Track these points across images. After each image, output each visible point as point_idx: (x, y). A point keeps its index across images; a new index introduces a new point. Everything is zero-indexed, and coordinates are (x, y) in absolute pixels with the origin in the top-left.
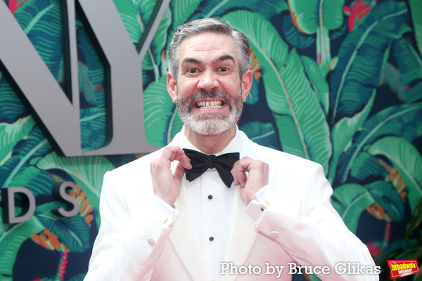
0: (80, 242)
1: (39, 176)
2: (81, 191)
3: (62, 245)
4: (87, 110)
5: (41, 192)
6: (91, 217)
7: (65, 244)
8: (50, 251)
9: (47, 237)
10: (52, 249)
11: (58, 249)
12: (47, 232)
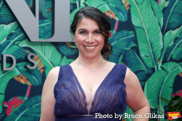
0: (37, 81)
1: (19, 50)
2: (39, 58)
3: (29, 82)
4: (43, 20)
5: (19, 57)
6: (43, 70)
7: (30, 81)
8: (23, 84)
9: (22, 78)
10: (24, 83)
11: (27, 84)
12: (22, 75)
